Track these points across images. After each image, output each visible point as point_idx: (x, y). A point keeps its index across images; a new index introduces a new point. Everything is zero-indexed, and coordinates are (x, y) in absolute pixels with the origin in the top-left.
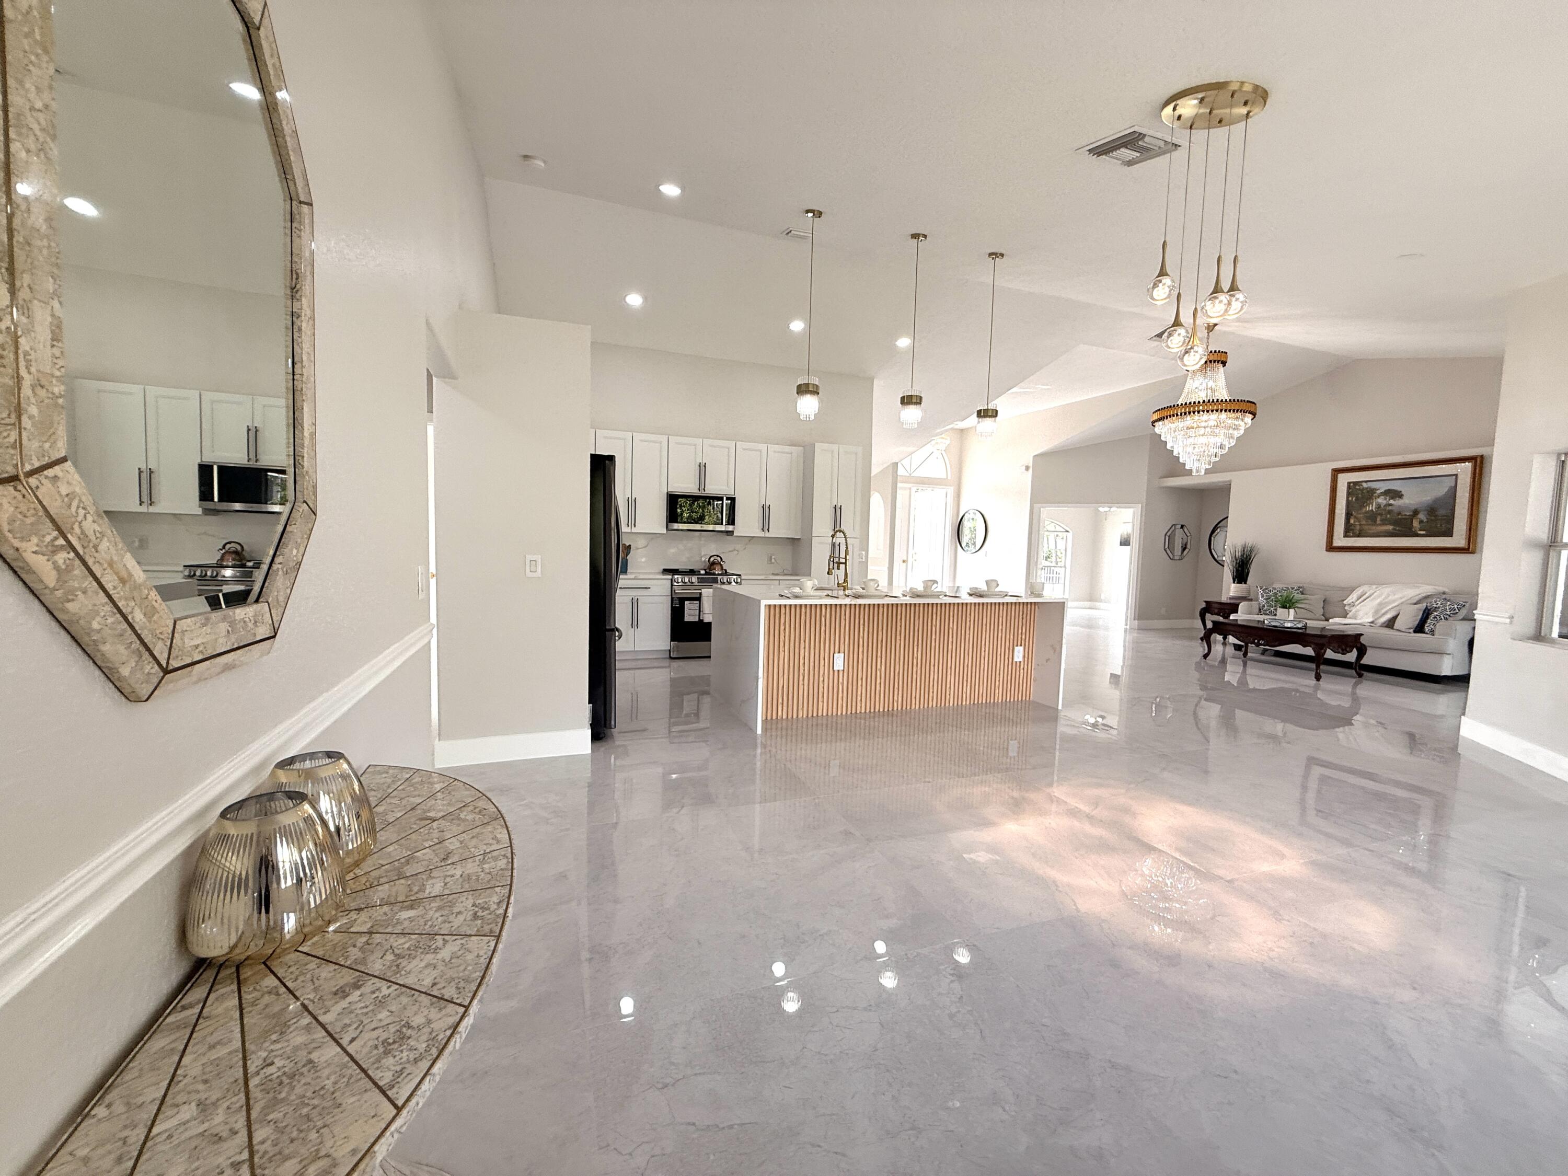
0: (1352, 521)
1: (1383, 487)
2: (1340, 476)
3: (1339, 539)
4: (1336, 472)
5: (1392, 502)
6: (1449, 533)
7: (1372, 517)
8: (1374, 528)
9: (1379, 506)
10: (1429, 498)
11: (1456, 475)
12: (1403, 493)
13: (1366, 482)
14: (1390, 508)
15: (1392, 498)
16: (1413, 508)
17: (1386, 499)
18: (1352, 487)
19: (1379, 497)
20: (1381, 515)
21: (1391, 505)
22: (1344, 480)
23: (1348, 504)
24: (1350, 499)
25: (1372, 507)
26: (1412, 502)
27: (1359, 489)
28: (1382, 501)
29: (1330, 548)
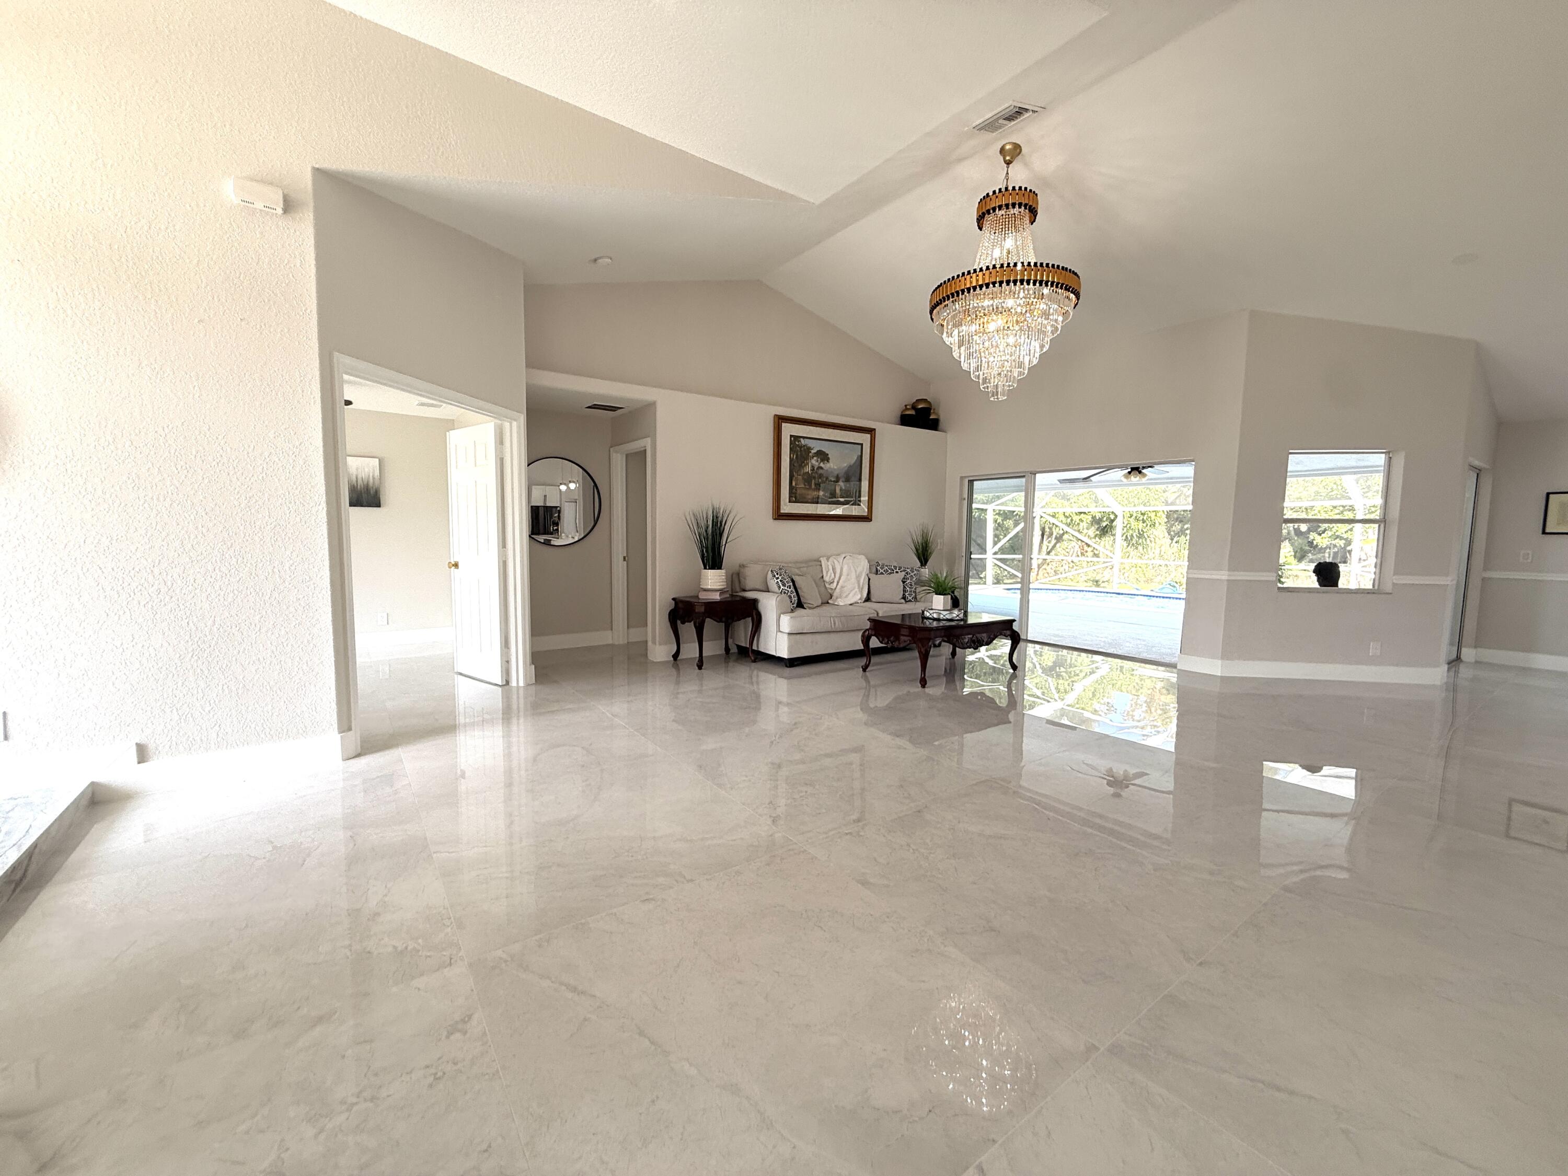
0: (794, 484)
1: (816, 447)
2: (784, 425)
3: (785, 505)
4: (780, 420)
5: (822, 465)
6: (857, 503)
7: (808, 479)
8: (810, 492)
9: (813, 467)
10: (845, 465)
11: (862, 445)
12: (829, 456)
13: (804, 438)
14: (821, 471)
15: (822, 460)
16: (836, 473)
17: (818, 461)
18: (795, 439)
19: (813, 457)
20: (814, 478)
21: (821, 468)
22: (789, 430)
23: (791, 460)
24: (792, 455)
25: (808, 469)
26: (835, 467)
27: (798, 445)
28: (814, 462)
29: (779, 516)
